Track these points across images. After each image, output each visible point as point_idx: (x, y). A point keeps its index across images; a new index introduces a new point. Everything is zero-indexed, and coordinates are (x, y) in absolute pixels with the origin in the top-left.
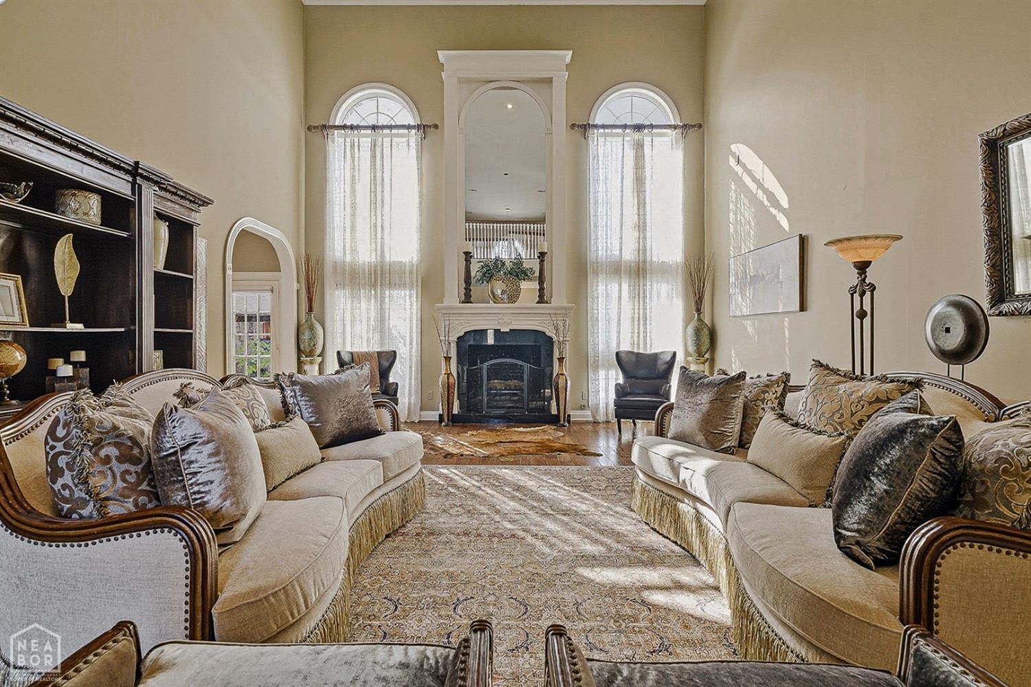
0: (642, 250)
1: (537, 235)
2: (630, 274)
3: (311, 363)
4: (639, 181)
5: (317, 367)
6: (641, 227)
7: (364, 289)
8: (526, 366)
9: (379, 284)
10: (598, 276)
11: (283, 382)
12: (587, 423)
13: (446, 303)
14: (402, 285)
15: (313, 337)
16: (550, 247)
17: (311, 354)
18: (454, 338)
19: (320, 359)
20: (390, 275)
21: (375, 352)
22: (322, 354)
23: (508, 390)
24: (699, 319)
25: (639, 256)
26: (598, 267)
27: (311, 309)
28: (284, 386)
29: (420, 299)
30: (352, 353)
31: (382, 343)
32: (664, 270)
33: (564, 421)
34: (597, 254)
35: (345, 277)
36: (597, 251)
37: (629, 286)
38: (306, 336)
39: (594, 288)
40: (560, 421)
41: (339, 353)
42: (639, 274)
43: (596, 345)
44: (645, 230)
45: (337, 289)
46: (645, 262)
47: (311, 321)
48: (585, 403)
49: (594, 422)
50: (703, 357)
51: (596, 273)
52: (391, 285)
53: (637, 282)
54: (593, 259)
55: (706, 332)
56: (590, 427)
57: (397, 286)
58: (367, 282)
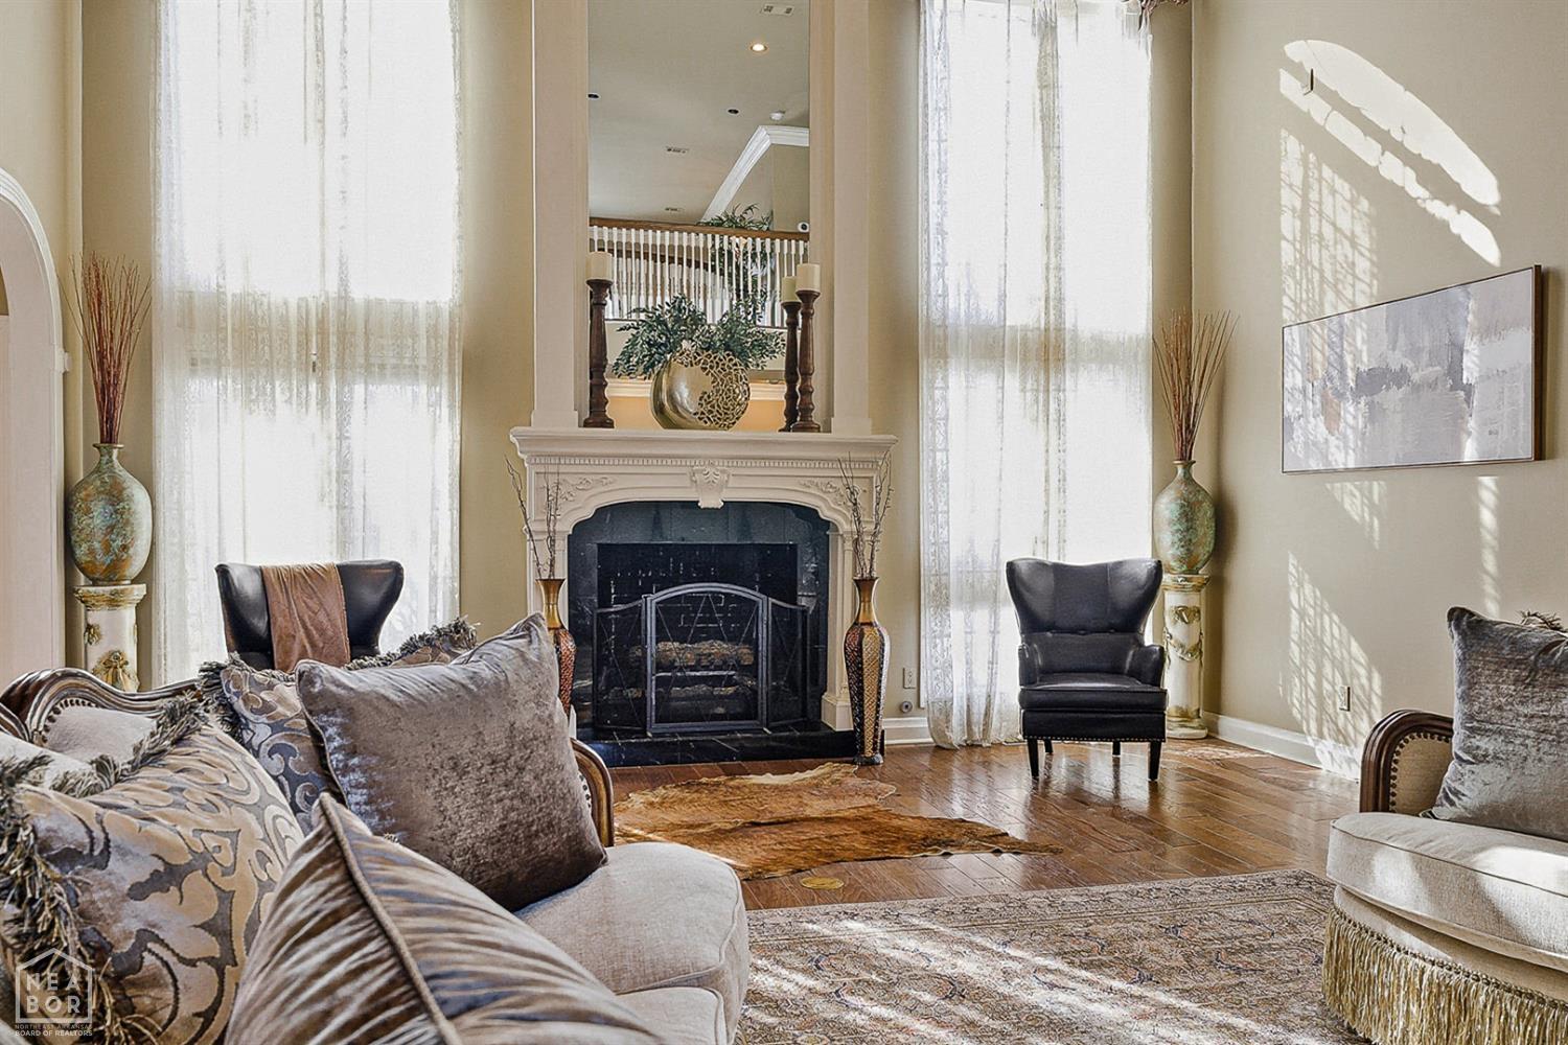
0: (1054, 301)
1: (663, 261)
2: (1025, 359)
3: (114, 602)
4: (1049, 119)
5: (128, 615)
6: (1054, 241)
7: (287, 377)
8: (765, 604)
9: (333, 360)
10: (946, 363)
11: (237, 694)
12: (920, 749)
13: (540, 424)
14: (405, 371)
15: (119, 519)
16: (829, 279)
17: (112, 573)
18: (565, 527)
19: (140, 591)
20: (367, 340)
21: (331, 566)
22: (146, 575)
23: (706, 668)
24: (1188, 479)
25: (1047, 313)
26: (946, 338)
27: (109, 437)
28: (239, 705)
29: (458, 411)
30: (261, 572)
31: (343, 540)
32: (1105, 353)
33: (874, 749)
34: (945, 308)
35: (225, 340)
36: (945, 295)
37: (1023, 390)
38: (96, 518)
39: (938, 394)
40: (862, 750)
41: (223, 572)
42: (1047, 360)
43: (942, 546)
44: (1059, 249)
45: (193, 373)
46: (1060, 330)
47: (111, 469)
48: (909, 696)
49: (938, 748)
50: (1197, 574)
51: (943, 356)
52: (374, 370)
53: (1042, 377)
54: (936, 316)
55: (1206, 511)
56: (925, 760)
57: (388, 372)
58: (294, 356)
